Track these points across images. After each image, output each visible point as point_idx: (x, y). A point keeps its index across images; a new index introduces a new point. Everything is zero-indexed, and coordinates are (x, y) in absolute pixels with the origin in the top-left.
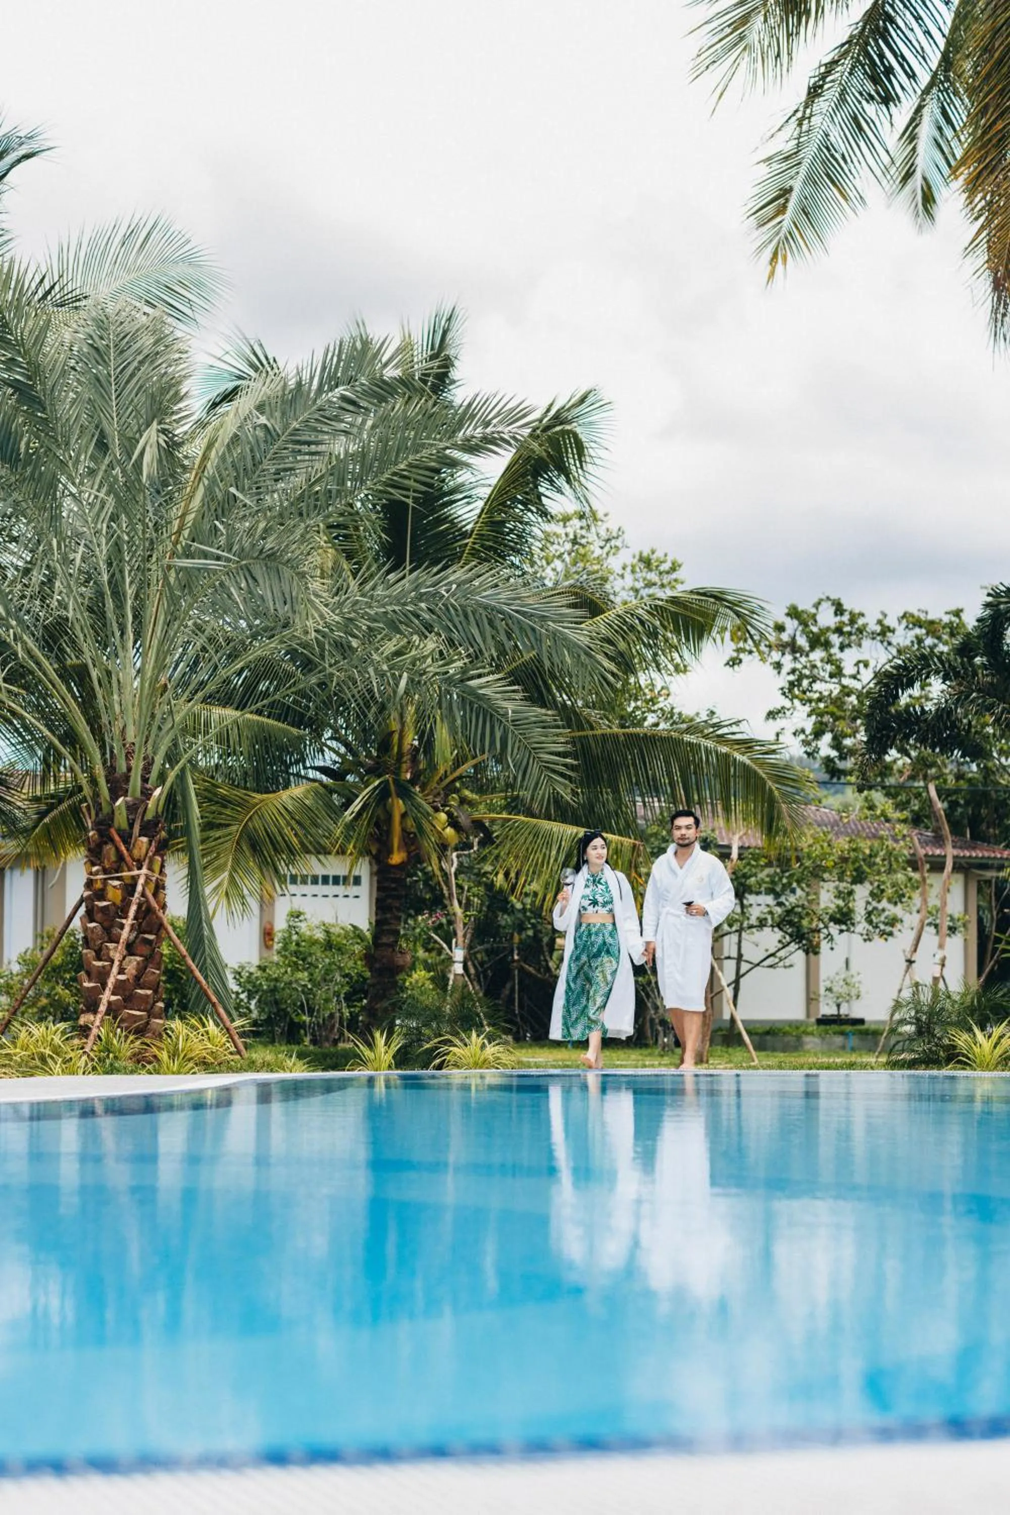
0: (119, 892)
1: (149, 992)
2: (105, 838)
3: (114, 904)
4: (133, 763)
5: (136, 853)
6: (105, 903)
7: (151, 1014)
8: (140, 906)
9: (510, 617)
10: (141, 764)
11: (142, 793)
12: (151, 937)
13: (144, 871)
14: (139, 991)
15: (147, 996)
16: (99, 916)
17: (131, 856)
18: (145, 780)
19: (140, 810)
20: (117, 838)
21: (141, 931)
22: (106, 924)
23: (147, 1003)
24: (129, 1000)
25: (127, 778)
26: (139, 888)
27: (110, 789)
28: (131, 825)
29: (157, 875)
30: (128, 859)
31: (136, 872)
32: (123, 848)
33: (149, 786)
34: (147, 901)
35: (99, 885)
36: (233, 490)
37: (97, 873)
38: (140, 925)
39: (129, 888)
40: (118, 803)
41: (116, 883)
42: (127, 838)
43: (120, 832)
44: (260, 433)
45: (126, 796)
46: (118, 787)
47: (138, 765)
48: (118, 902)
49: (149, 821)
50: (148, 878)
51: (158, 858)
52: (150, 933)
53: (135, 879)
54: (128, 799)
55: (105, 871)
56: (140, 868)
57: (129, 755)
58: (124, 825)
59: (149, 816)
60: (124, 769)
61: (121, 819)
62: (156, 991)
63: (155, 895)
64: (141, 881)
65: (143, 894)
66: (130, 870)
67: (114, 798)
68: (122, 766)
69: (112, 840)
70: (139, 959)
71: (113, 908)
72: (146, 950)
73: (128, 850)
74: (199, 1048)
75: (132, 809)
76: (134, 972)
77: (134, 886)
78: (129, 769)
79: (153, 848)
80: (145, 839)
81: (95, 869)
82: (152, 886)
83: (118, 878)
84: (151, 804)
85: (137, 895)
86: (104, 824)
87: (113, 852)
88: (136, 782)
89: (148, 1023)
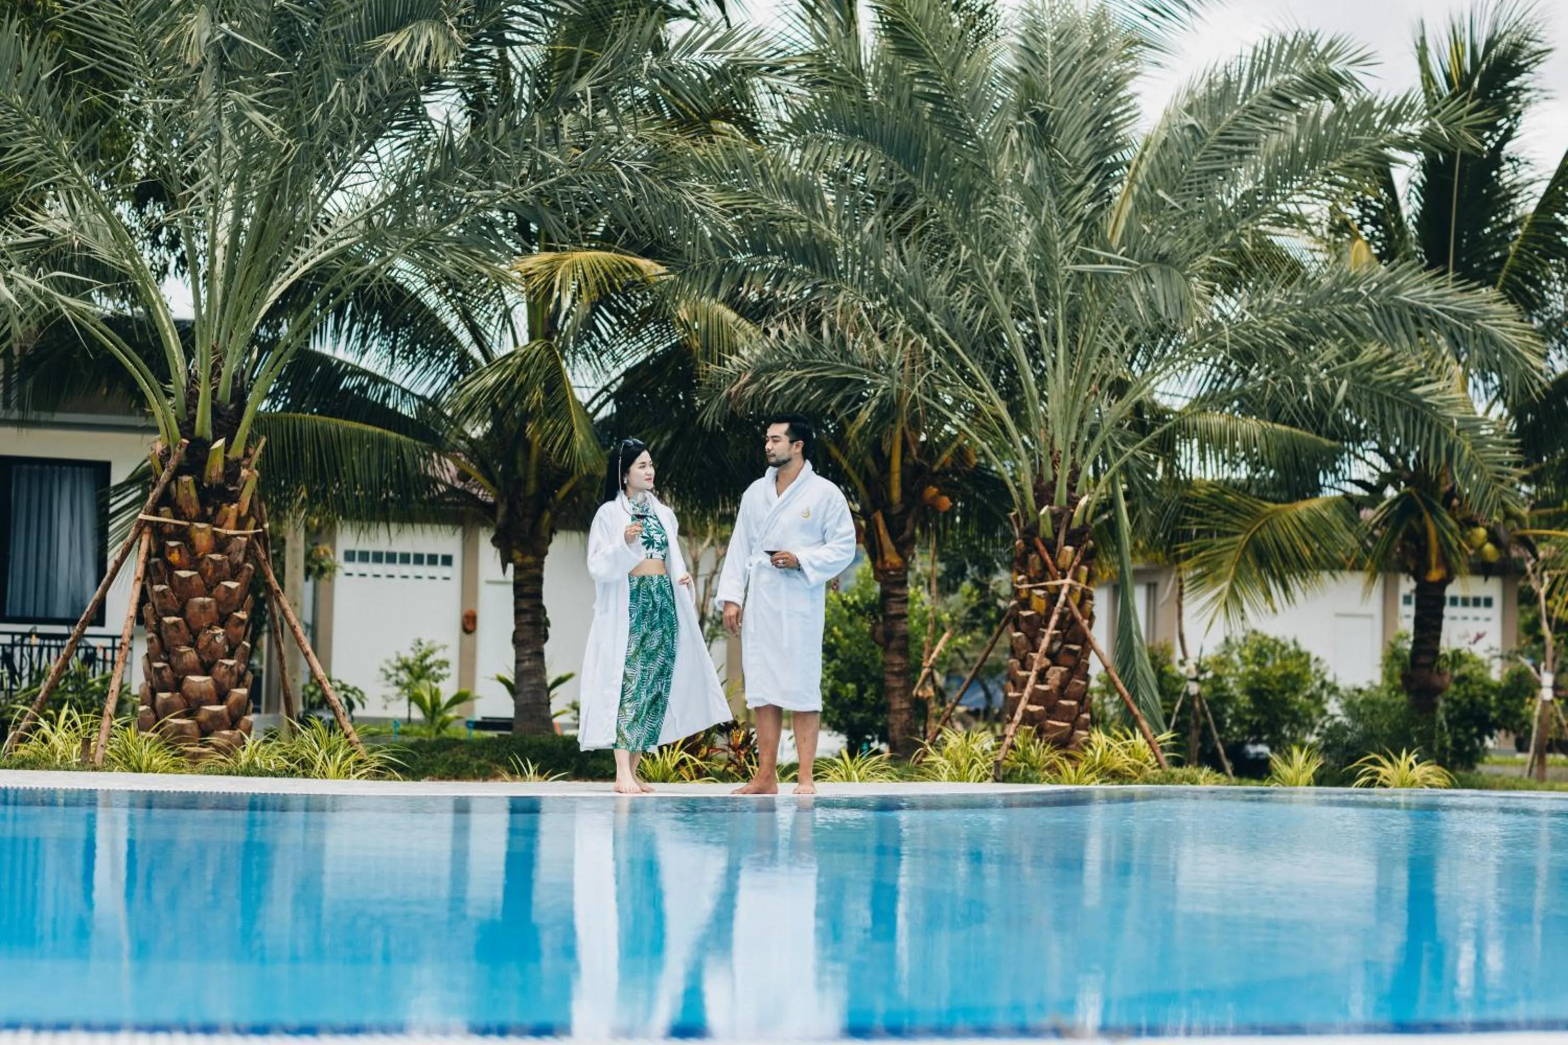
0: (1043, 602)
1: (1073, 703)
2: (1031, 547)
3: (1038, 614)
4: (1058, 472)
5: (1061, 562)
6: (1028, 613)
7: (1075, 725)
8: (1062, 616)
9: (1436, 316)
10: (1067, 474)
11: (1068, 501)
12: (1076, 648)
13: (1068, 581)
14: (1064, 702)
15: (1071, 707)
16: (1023, 626)
17: (1056, 565)
18: (1071, 488)
19: (1065, 519)
20: (1041, 547)
21: (1065, 641)
22: (1031, 634)
23: (1070, 714)
24: (1052, 711)
25: (1053, 485)
26: (1062, 598)
27: (1036, 498)
28: (1056, 534)
29: (1082, 585)
30: (1052, 568)
31: (1059, 582)
32: (1047, 557)
33: (1076, 495)
34: (1071, 611)
35: (1024, 595)
36: (1161, 193)
37: (1022, 582)
38: (1064, 635)
39: (1052, 598)
40: (1043, 512)
41: (1040, 592)
42: (1052, 547)
43: (1044, 541)
44: (1188, 134)
45: (1051, 504)
46: (1044, 494)
47: (1064, 473)
48: (1042, 612)
49: (1075, 531)
50: (1071, 589)
51: (1085, 568)
52: (1075, 643)
53: (1059, 588)
54: (1054, 508)
55: (1030, 581)
56: (1064, 577)
57: (1055, 463)
58: (1049, 534)
59: (1075, 525)
60: (1051, 478)
61: (1046, 528)
62: (1081, 703)
63: (1080, 606)
64: (1065, 590)
65: (1066, 604)
66: (1054, 579)
67: (1039, 508)
68: (1049, 475)
69: (1036, 549)
70: (1063, 669)
71: (1037, 618)
72: (1070, 661)
73: (1053, 559)
74: (1121, 760)
75: (1056, 517)
76: (1057, 682)
77: (1057, 595)
78: (1055, 477)
79: (1078, 558)
80: (1069, 549)
81: (1020, 578)
82: (1077, 596)
83: (1042, 588)
84: (1077, 513)
85: (1059, 605)
86: (1031, 532)
87: (1037, 561)
88: (1061, 491)
89: (1071, 733)
